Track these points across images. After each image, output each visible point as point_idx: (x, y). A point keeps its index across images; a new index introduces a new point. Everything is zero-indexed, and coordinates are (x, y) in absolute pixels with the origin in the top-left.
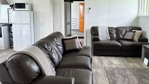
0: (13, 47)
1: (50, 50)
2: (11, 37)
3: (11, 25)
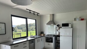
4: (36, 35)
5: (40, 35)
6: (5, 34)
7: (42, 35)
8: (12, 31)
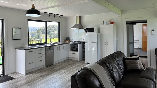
0: (85, 60)
1: (111, 68)
2: (84, 51)
3: (84, 43)
4: (59, 42)
5: (65, 42)
6: (21, 39)
7: (68, 42)
8: (28, 36)
